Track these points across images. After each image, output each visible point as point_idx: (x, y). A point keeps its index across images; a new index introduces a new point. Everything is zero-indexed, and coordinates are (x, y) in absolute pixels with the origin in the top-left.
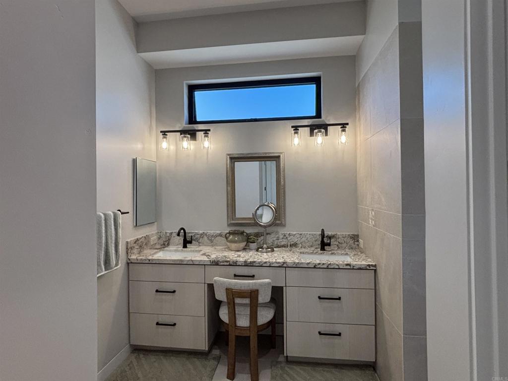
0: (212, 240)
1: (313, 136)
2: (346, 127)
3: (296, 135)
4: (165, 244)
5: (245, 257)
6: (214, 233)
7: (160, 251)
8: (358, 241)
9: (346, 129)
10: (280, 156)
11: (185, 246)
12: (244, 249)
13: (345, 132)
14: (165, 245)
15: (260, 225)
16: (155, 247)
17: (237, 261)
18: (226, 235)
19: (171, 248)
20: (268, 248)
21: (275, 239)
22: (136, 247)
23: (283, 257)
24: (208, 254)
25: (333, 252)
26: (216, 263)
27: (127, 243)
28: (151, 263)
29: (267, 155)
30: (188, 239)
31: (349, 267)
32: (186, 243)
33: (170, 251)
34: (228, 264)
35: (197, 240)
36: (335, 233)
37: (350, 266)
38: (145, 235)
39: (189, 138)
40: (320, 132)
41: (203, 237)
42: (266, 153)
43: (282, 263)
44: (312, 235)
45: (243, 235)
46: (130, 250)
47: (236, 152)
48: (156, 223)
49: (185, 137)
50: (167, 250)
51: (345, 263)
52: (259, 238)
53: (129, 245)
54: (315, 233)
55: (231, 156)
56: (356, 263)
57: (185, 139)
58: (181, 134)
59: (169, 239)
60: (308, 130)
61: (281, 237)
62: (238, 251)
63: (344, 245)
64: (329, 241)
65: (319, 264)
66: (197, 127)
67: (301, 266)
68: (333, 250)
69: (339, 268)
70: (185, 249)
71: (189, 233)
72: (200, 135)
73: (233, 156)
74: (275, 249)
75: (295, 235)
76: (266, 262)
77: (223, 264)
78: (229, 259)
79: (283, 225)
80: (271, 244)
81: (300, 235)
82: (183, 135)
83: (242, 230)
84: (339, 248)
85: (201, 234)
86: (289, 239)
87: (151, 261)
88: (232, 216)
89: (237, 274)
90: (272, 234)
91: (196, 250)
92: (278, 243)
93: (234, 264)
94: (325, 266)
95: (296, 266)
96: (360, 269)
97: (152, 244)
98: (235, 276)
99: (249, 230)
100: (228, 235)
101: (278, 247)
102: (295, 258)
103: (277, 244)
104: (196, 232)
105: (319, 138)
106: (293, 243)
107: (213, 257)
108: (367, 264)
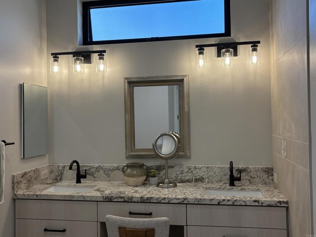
0: (108, 174)
1: (220, 57)
2: (257, 46)
3: (201, 55)
4: (58, 178)
5: (142, 192)
6: (111, 166)
7: (51, 186)
8: (272, 175)
9: (258, 48)
10: (184, 79)
11: (78, 181)
12: (144, 184)
13: (257, 51)
14: (57, 180)
15: (161, 157)
16: (46, 182)
17: (132, 197)
18: (123, 168)
19: (64, 183)
20: (170, 183)
21: (179, 173)
22: (24, 182)
23: (184, 193)
24: (103, 189)
25: (243, 187)
26: (109, 199)
27: (13, 177)
28: (39, 199)
29: (170, 79)
30: (82, 173)
31: (257, 204)
32: (80, 177)
33: (62, 186)
34: (123, 200)
35: (92, 175)
36: (247, 166)
37: (258, 202)
38: (35, 168)
39: (83, 61)
40: (228, 51)
41: (98, 171)
42: (168, 77)
43: (183, 200)
44: (221, 168)
45: (143, 168)
46: (16, 184)
47: (134, 75)
48: (47, 155)
49: (78, 59)
50: (59, 186)
51: (253, 199)
52: (161, 172)
53: (15, 179)
54: (223, 166)
55: (130, 80)
56: (265, 199)
57: (78, 62)
58: (74, 57)
59: (62, 174)
60: (214, 50)
61: (186, 170)
62: (136, 186)
63: (257, 180)
64: (239, 176)
65: (224, 200)
66: (93, 48)
67: (204, 203)
68: (243, 185)
69: (246, 205)
70: (78, 184)
71: (84, 166)
72: (95, 57)
73: (131, 80)
74: (178, 184)
75: (201, 168)
76: (164, 199)
77: (117, 200)
78: (123, 195)
79: (187, 157)
80: (175, 179)
81: (207, 168)
82: (75, 58)
83: (142, 163)
84: (251, 183)
85: (97, 168)
86: (194, 172)
87: (39, 197)
88: (131, 147)
89: (132, 212)
90: (176, 168)
91: (91, 186)
92: (182, 177)
93: (130, 200)
94: (230, 203)
95: (197, 203)
96: (269, 206)
97: (42, 179)
98: (131, 213)
99: (149, 163)
100: (125, 168)
101: (182, 181)
102: (198, 194)
103: (181, 179)
104: (92, 165)
105: (228, 60)
106: (199, 177)
107: (107, 192)
108: (278, 200)
